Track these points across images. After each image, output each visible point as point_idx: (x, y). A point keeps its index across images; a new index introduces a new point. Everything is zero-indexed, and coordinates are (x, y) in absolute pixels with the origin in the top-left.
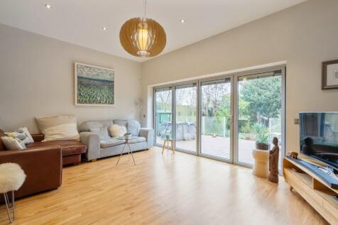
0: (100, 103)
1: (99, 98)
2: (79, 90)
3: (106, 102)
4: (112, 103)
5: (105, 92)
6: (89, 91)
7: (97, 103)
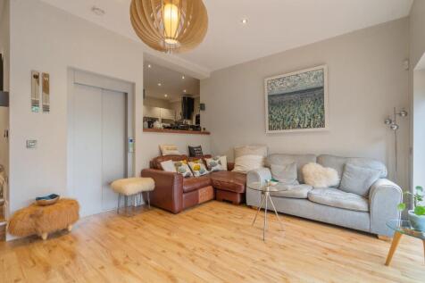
0: (299, 126)
1: (297, 120)
2: (270, 113)
3: (309, 126)
4: (322, 125)
5: (307, 108)
6: (283, 112)
7: (293, 128)
